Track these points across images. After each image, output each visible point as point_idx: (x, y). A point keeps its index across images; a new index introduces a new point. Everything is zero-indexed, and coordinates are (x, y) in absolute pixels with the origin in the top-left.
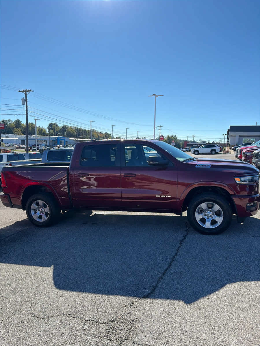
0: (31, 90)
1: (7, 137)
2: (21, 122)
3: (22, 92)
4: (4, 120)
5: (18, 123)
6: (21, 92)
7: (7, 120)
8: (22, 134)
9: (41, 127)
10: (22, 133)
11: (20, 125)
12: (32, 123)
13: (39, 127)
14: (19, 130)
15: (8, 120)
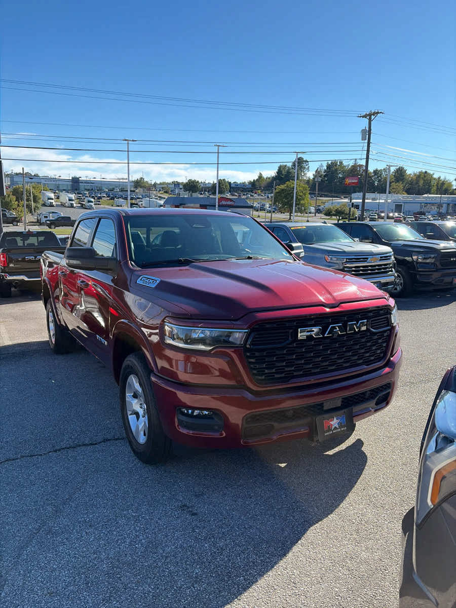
0: (380, 111)
1: (373, 199)
2: (407, 172)
3: (365, 116)
4: (377, 170)
5: (400, 173)
6: (363, 117)
7: (382, 169)
8: (404, 192)
9: (442, 178)
10: (406, 192)
11: (403, 176)
12: (426, 172)
13: (439, 178)
14: (400, 185)
15: (384, 169)
